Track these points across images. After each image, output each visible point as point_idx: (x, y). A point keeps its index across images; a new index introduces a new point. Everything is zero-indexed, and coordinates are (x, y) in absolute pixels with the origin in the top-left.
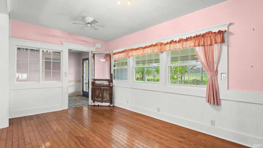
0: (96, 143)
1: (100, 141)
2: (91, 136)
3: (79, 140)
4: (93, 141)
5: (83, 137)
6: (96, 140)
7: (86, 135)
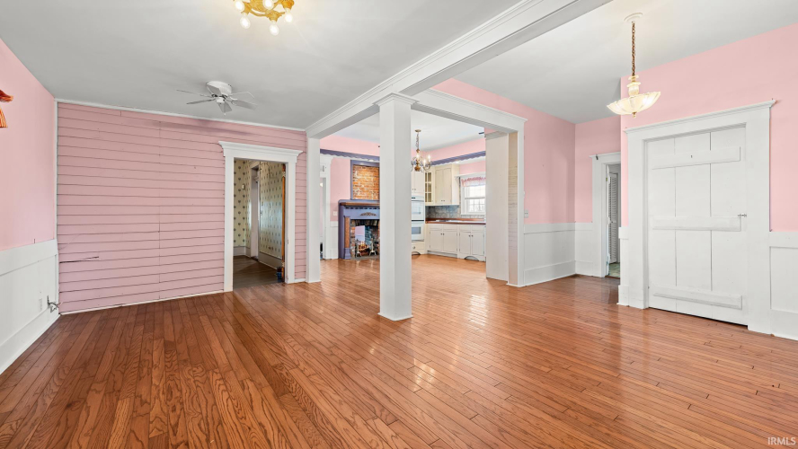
0: (332, 395)
1: (322, 400)
2: (348, 421)
3: (383, 407)
4: (340, 403)
5: (373, 418)
6: (333, 402)
7: (367, 424)
